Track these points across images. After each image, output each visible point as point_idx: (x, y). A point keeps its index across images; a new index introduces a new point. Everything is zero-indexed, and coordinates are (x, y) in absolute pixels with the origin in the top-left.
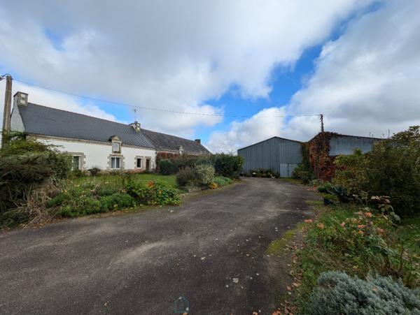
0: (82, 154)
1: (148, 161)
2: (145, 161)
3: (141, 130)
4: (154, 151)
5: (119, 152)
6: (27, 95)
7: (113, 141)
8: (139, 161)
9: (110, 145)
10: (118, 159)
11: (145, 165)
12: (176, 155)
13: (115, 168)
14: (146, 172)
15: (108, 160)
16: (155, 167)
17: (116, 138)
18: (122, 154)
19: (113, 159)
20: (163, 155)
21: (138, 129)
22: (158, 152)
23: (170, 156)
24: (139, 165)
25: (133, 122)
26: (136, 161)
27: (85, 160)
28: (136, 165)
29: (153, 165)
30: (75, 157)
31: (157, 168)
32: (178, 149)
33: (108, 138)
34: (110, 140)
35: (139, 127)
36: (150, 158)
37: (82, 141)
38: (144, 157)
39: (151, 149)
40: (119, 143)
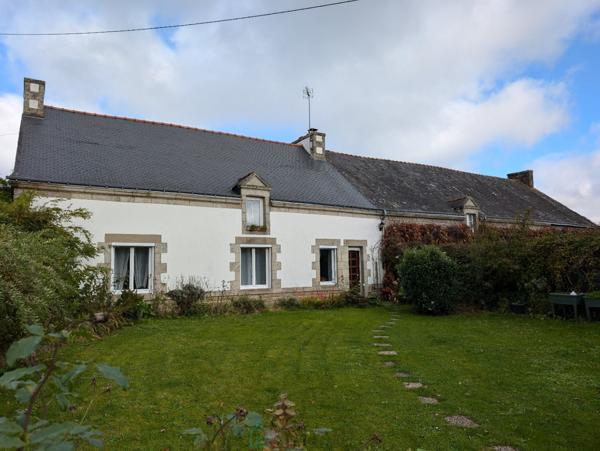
0: (157, 238)
1: (355, 257)
2: (345, 258)
3: (329, 154)
4: (375, 222)
5: (264, 229)
6: (42, 84)
7: (244, 192)
8: (325, 257)
9: (238, 205)
10: (261, 252)
11: (346, 273)
12: (452, 232)
13: (254, 286)
14: (352, 300)
15: (234, 257)
16: (381, 280)
17: (254, 181)
18: (272, 235)
19: (245, 251)
20: (407, 233)
21: (319, 150)
22: (388, 222)
23: (431, 234)
24: (325, 274)
25: (305, 133)
26: (315, 258)
27: (164, 258)
28: (315, 274)
29: (372, 272)
30: (137, 249)
31: (387, 283)
32: (458, 207)
33: (232, 184)
34: (236, 190)
35: (321, 144)
36: (361, 247)
37: (156, 197)
38: (342, 244)
39: (364, 212)
40: (263, 198)
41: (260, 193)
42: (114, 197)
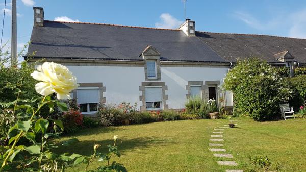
0: (100, 84)
1: (213, 91)
2: (206, 92)
7: (145, 57)
13: (154, 109)
17: (151, 51)
18: (162, 80)
21: (191, 31)
27: (104, 95)
36: (216, 85)
37: (98, 63)
38: (204, 84)
39: (219, 64)
40: (156, 60)
41: (154, 57)
42: (76, 64)
